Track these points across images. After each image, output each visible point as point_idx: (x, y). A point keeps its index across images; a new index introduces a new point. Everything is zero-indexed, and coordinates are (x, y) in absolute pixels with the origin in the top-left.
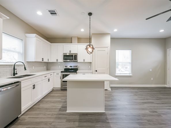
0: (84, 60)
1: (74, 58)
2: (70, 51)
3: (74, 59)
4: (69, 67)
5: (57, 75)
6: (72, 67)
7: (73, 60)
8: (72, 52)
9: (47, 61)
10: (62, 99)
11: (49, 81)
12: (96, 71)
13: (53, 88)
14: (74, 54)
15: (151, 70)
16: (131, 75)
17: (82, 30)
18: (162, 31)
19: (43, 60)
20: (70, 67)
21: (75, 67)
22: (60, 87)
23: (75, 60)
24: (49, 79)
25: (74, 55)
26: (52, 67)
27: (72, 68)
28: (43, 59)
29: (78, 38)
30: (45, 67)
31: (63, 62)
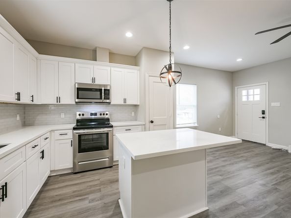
0: (125, 100)
1: (103, 94)
2: (94, 80)
3: (103, 97)
4: (87, 116)
5: (62, 137)
6: (96, 114)
7: (101, 98)
8: (97, 82)
9: (30, 102)
10: (93, 200)
11: (43, 157)
12: (152, 122)
13: (51, 171)
14: (104, 86)
15: (219, 117)
16: (196, 125)
17: (129, 35)
18: (239, 60)
19: (19, 99)
20: (92, 114)
21: (104, 114)
22: (72, 166)
23: (105, 101)
24: (43, 152)
25: (103, 89)
26: (41, 118)
27: (96, 117)
28: (18, 94)
29: (109, 53)
30: (18, 118)
31: (74, 103)
